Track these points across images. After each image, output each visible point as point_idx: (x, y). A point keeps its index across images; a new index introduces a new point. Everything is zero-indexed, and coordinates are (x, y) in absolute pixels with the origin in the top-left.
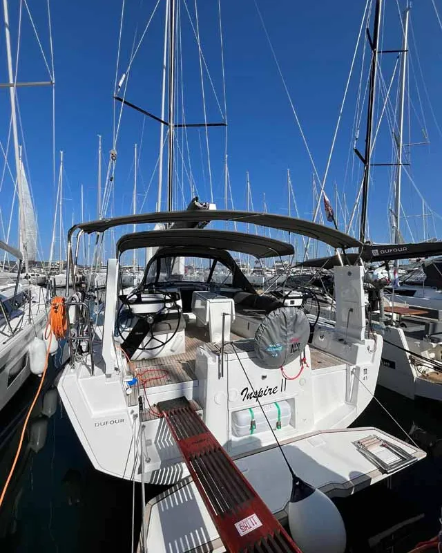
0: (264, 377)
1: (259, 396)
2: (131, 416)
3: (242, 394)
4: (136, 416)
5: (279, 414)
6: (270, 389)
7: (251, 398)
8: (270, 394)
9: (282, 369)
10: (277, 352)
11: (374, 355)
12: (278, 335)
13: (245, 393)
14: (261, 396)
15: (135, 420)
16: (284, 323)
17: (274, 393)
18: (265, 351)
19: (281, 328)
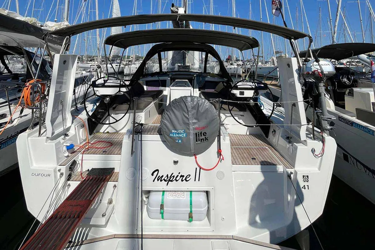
0: (176, 162)
1: (169, 180)
2: (59, 174)
3: (152, 175)
4: (62, 174)
5: (191, 204)
6: (182, 176)
7: (161, 181)
8: (182, 181)
9: (196, 158)
10: (180, 138)
11: (322, 159)
12: (181, 121)
13: (156, 173)
14: (172, 181)
15: (61, 177)
16: (186, 110)
17: (187, 181)
18: (169, 136)
19: (184, 115)
